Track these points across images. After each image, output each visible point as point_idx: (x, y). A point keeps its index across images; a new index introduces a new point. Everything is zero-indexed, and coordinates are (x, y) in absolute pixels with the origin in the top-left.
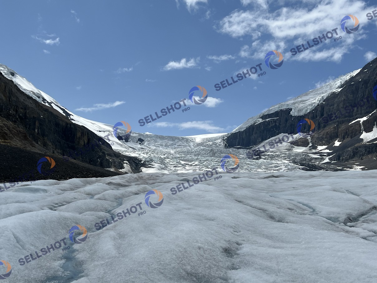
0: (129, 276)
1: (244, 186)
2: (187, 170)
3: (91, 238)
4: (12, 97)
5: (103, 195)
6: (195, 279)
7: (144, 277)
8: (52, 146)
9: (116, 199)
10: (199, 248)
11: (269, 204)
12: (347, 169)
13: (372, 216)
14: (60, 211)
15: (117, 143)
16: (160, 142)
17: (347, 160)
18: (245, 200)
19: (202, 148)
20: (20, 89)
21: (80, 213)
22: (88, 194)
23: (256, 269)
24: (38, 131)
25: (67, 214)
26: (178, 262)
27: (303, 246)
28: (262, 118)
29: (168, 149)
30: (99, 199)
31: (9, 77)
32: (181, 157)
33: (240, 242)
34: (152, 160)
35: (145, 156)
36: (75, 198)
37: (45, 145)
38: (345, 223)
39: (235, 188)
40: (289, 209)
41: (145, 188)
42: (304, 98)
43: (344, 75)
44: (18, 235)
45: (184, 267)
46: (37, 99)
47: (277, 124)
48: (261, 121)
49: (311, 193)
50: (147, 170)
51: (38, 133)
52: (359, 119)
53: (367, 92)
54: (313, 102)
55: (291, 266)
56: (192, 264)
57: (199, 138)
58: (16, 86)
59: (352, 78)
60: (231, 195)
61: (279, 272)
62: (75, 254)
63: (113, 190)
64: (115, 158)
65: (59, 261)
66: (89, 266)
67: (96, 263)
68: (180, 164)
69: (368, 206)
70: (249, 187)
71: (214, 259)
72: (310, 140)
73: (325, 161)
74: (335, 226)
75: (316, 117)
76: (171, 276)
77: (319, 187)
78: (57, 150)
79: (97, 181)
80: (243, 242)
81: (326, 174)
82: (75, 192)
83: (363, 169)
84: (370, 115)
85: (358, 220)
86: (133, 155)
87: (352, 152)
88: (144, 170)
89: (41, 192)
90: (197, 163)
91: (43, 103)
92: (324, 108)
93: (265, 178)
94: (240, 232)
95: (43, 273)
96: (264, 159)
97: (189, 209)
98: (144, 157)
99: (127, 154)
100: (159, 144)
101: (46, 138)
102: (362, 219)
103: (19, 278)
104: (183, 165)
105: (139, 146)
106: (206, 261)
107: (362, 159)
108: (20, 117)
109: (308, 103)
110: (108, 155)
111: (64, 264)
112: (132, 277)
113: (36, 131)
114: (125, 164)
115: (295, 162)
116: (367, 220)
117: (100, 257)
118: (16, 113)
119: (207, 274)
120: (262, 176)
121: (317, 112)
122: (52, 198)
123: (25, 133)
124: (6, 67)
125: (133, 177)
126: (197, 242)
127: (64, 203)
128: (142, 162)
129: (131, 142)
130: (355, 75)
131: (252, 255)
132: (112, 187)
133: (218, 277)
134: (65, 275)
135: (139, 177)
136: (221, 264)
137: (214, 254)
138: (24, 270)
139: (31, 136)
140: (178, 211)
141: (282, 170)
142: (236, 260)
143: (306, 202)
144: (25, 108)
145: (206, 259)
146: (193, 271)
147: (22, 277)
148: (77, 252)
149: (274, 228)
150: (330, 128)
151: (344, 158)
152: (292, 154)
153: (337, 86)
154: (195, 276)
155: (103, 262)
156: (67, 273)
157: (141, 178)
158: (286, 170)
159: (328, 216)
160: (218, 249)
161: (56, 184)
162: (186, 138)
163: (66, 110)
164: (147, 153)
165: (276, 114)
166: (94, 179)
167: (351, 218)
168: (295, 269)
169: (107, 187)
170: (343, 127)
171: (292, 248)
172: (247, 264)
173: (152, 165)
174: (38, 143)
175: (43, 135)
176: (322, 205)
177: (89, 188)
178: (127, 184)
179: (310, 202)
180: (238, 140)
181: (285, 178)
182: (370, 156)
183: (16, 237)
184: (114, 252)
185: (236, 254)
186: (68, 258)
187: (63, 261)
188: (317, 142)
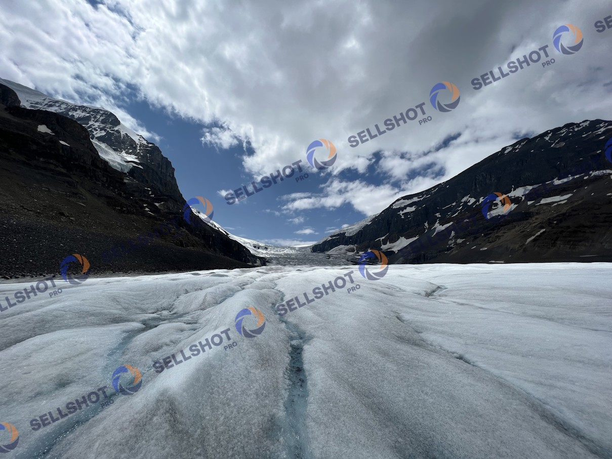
8: (219, 251)
15: (253, 249)
24: (212, 243)
31: (197, 214)
42: (352, 227)
46: (212, 226)
47: (339, 240)
48: (330, 238)
52: (380, 238)
53: (384, 224)
64: (252, 258)
69: (435, 286)
72: (355, 249)
75: (359, 237)
78: (221, 253)
84: (386, 236)
91: (214, 228)
101: (215, 247)
102: (435, 294)
105: (265, 251)
108: (202, 235)
109: (354, 229)
110: (248, 256)
113: (210, 243)
114: (258, 261)
116: (440, 295)
118: (200, 233)
121: (359, 234)
123: (204, 244)
124: (195, 209)
128: (267, 260)
129: (261, 249)
139: (208, 245)
150: (366, 243)
153: (369, 221)
159: (412, 292)
163: (226, 232)
170: (372, 242)
174: (211, 249)
175: (214, 245)
180: (318, 248)
188: (359, 250)
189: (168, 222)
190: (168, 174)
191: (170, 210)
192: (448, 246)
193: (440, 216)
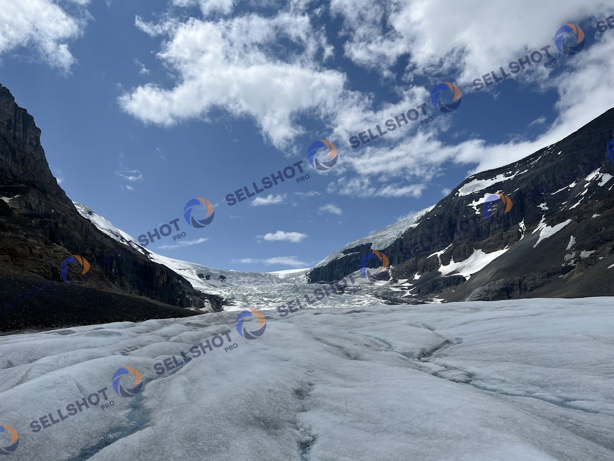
0: (194, 424)
1: (324, 323)
2: (271, 307)
3: (161, 384)
4: (89, 236)
5: (180, 337)
6: (263, 424)
7: (209, 424)
8: (129, 286)
9: (193, 341)
10: (270, 391)
11: (346, 341)
12: (428, 302)
13: (445, 350)
14: (133, 355)
15: (198, 281)
16: (242, 279)
17: (427, 293)
18: (323, 338)
19: (285, 284)
20: (98, 228)
21: (154, 357)
22: (164, 336)
23: (325, 410)
24: (115, 270)
25: (138, 359)
26: (247, 406)
27: (372, 384)
28: (344, 252)
29: (251, 285)
30: (175, 341)
31: (86, 216)
32: (264, 294)
33: (312, 382)
34: (234, 298)
35: (227, 293)
36: (149, 341)
37: (122, 285)
38: (419, 359)
39: (316, 325)
40: (366, 345)
41: (224, 328)
42: (383, 233)
43: (420, 211)
44: (82, 384)
45: (253, 412)
46: (115, 238)
47: (359, 259)
48: (343, 255)
49: (388, 328)
50: (228, 309)
51: (115, 272)
52: (436, 253)
53: (442, 227)
54: (392, 237)
55: (359, 405)
56: (261, 408)
57: (282, 274)
58: (93, 225)
59: (428, 214)
60: (309, 332)
61: (347, 413)
62: (143, 401)
63: (191, 331)
64: (195, 297)
65: (125, 411)
66: (157, 415)
67: (164, 411)
68: (263, 301)
69: (441, 340)
70: (330, 324)
71: (284, 401)
72: (390, 274)
73: (406, 295)
74: (408, 361)
75: (396, 251)
76: (238, 422)
77: (395, 322)
78: (135, 290)
79: (175, 322)
80: (316, 382)
81: (406, 307)
82: (151, 335)
83: (442, 302)
84: (447, 248)
85: (432, 355)
86: (214, 293)
87: (431, 285)
88: (225, 308)
89: (115, 335)
90: (280, 299)
91: (121, 242)
92: (402, 243)
93: (347, 313)
94: (314, 372)
95: (106, 424)
96: (347, 293)
97: (265, 349)
98: (225, 295)
99: (208, 292)
100: (241, 280)
101: (123, 278)
102: (435, 354)
103: (79, 431)
104: (266, 302)
105: (221, 283)
106: (276, 405)
107: (441, 292)
108: (96, 257)
109: (387, 237)
110: (188, 293)
111: (130, 413)
112: (197, 424)
113: (113, 270)
114: (206, 303)
115: (377, 296)
116: (439, 355)
117: (168, 404)
118: (93, 253)
119: (276, 418)
120: (344, 311)
121: (396, 246)
122: (126, 342)
123: (102, 273)
124: (84, 206)
125: (213, 317)
126: (268, 384)
127: (138, 347)
128: (224, 300)
129: (213, 279)
130: (430, 210)
131: (324, 396)
132: (190, 327)
133: (287, 421)
134: (130, 425)
135: (219, 316)
136: (291, 407)
137: (284, 397)
138: (85, 422)
139: (108, 276)
140: (253, 352)
141: (365, 305)
142: (306, 402)
143: (382, 338)
144: (103, 247)
145: (276, 402)
146: (262, 416)
147: (82, 430)
148: (145, 400)
149: (348, 366)
150: (410, 262)
151: (424, 291)
152: (374, 288)
153: (414, 221)
154: (263, 421)
155: (171, 410)
156: (133, 423)
157: (221, 317)
158: (369, 304)
159: (403, 351)
160: (289, 391)
161: (132, 327)
162: (268, 274)
163: (145, 248)
164: (229, 291)
165: (357, 248)
166: (172, 319)
167: (425, 353)
168: (362, 409)
169: (185, 327)
170: (421, 261)
171: (361, 386)
172: (316, 405)
173: (234, 303)
174: (114, 284)
175: (121, 275)
176: (398, 340)
177: (166, 330)
178: (206, 324)
179: (386, 338)
180: (320, 275)
181: (366, 313)
182: (448, 289)
183: (79, 386)
184: (183, 399)
185: (307, 395)
186: (135, 407)
187: (130, 410)
188: (397, 276)
189: (29, 233)
190: (28, 141)
191: (31, 209)
192: (563, 265)
193: (547, 208)
